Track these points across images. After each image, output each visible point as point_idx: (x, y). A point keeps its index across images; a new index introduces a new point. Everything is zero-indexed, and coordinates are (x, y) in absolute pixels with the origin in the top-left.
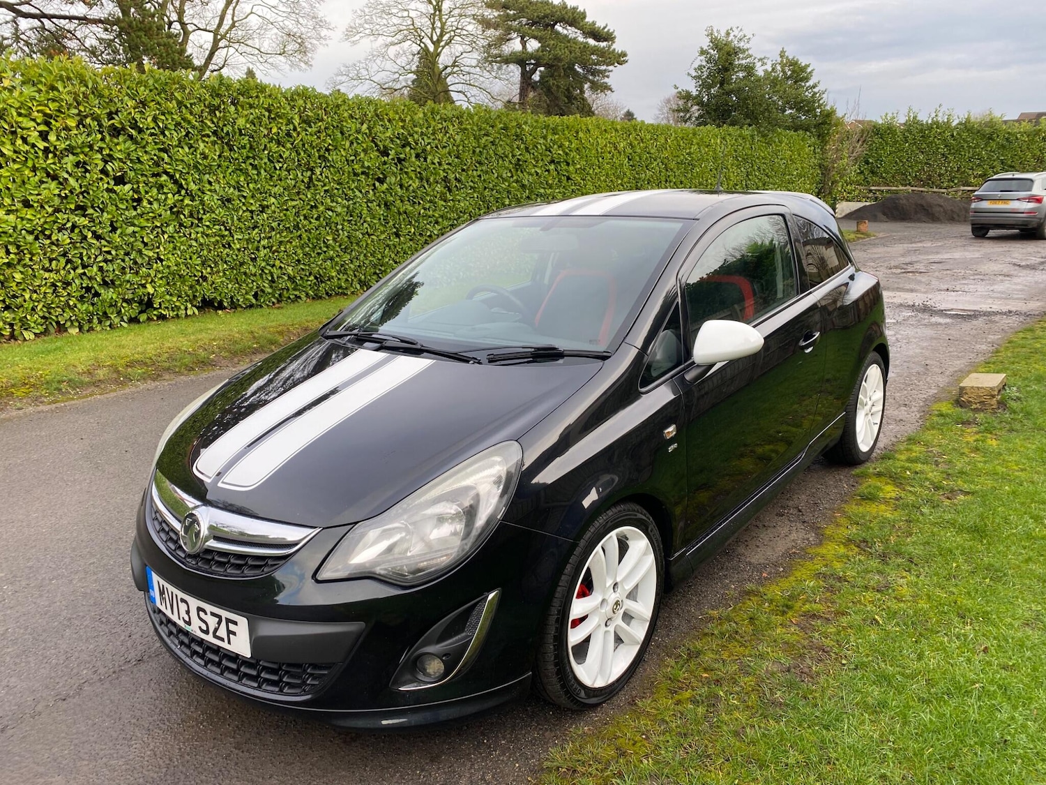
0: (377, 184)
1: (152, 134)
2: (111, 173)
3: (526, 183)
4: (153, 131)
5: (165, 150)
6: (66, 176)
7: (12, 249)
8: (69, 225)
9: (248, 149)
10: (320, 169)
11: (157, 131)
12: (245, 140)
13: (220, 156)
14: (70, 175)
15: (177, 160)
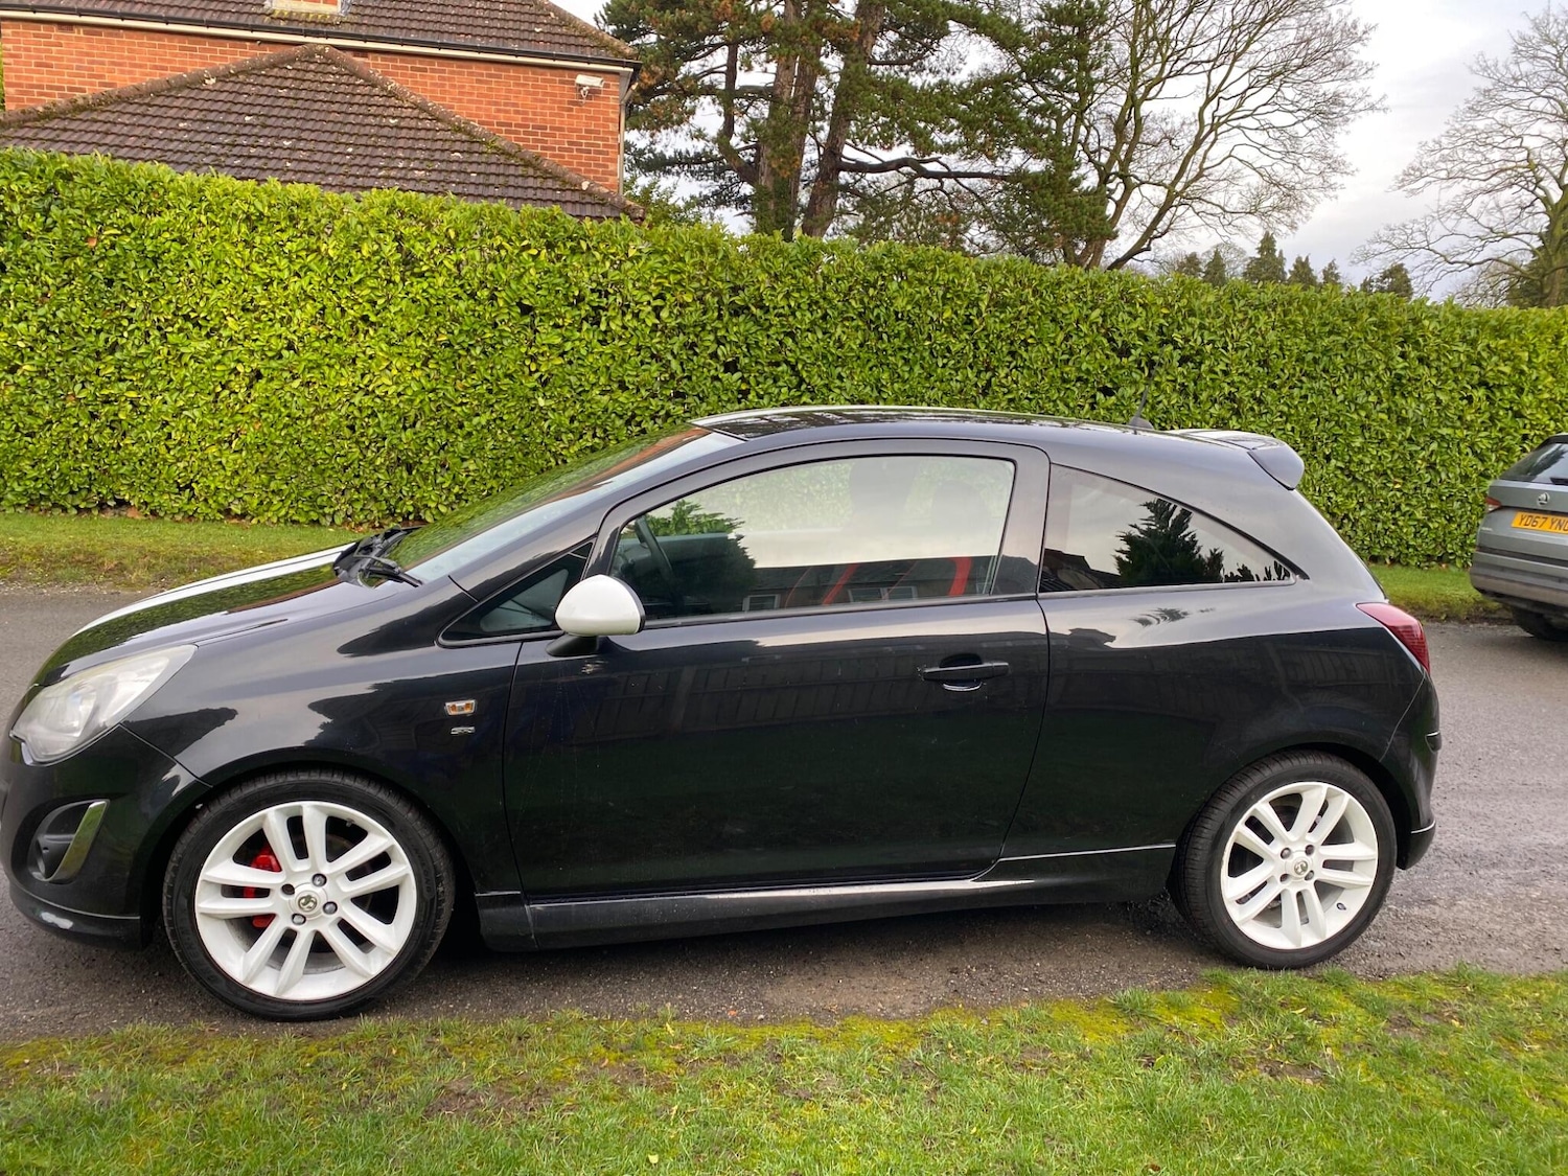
0: (1100, 396)
1: (779, 315)
2: (722, 359)
3: (1410, 415)
4: (781, 311)
5: (791, 335)
6: (670, 357)
7: (599, 433)
8: (662, 413)
9: (902, 338)
10: (1006, 370)
11: (786, 311)
12: (902, 326)
13: (861, 345)
14: (675, 357)
15: (803, 347)
